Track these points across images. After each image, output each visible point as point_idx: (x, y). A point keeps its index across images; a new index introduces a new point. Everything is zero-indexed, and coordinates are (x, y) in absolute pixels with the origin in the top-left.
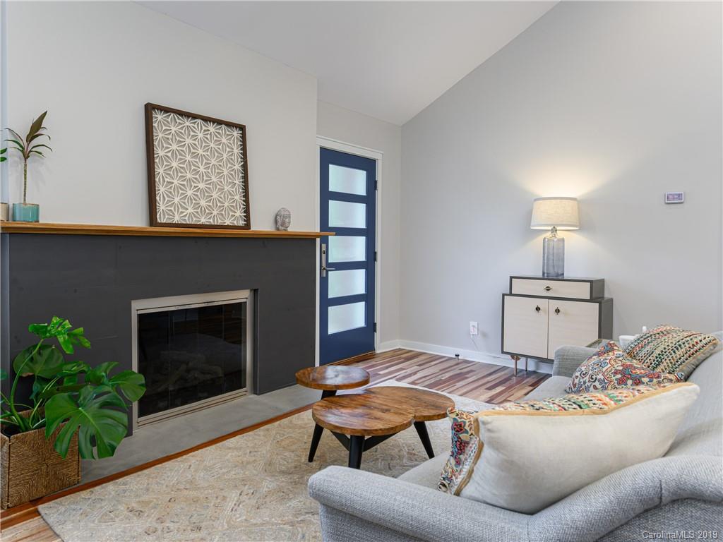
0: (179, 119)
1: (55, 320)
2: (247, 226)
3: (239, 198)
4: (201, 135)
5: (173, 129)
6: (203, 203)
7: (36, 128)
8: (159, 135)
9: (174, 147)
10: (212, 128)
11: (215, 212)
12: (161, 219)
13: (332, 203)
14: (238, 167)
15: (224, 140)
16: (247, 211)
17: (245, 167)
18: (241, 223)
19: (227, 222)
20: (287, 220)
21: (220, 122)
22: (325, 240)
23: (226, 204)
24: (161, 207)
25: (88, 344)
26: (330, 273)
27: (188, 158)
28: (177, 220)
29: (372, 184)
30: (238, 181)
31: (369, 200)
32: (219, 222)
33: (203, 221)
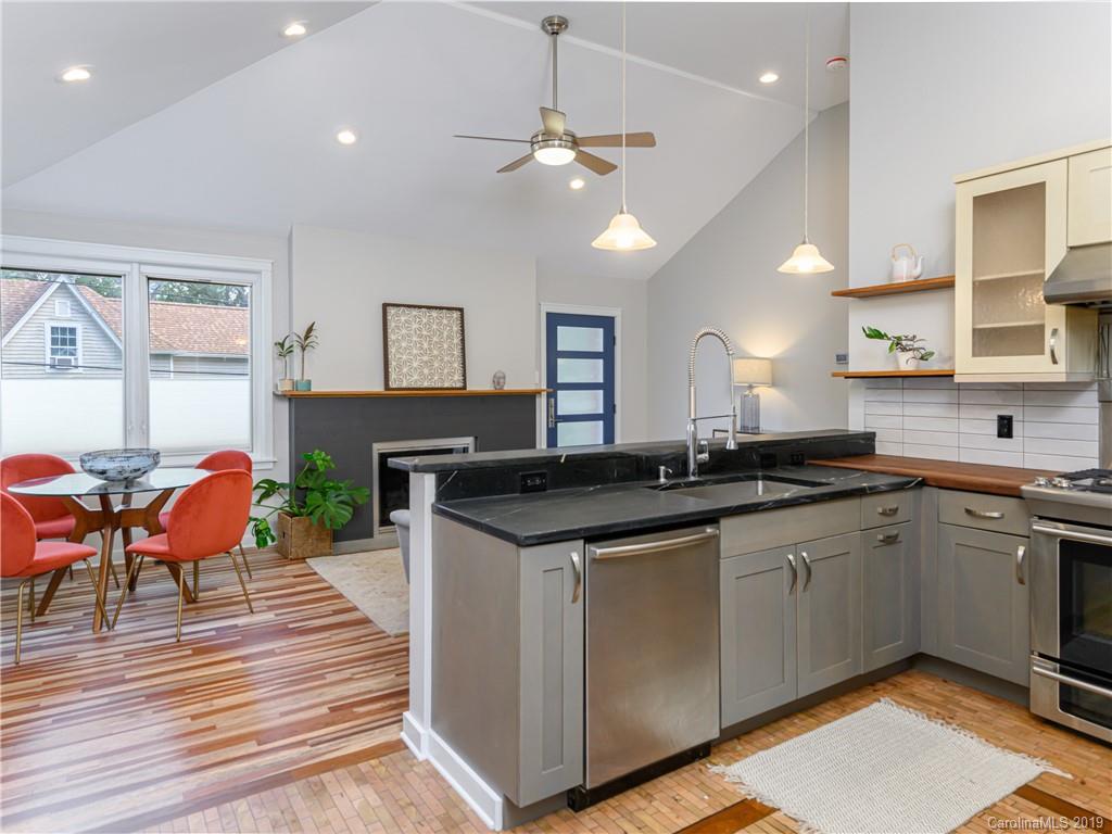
0: (407, 310)
1: (317, 452)
2: (464, 388)
3: (457, 365)
4: (425, 320)
5: (403, 319)
6: (426, 371)
7: (310, 330)
8: (392, 325)
9: (404, 331)
10: (434, 313)
11: (436, 378)
12: (392, 385)
13: (560, 361)
14: (457, 340)
15: (445, 321)
16: (464, 375)
17: (463, 340)
18: (459, 385)
19: (446, 385)
20: (502, 381)
21: (441, 308)
22: (552, 396)
23: (446, 371)
24: (393, 376)
25: (333, 466)
26: (559, 424)
27: (414, 339)
28: (404, 385)
29: (610, 340)
30: (457, 352)
31: (608, 355)
32: (440, 385)
33: (426, 385)
